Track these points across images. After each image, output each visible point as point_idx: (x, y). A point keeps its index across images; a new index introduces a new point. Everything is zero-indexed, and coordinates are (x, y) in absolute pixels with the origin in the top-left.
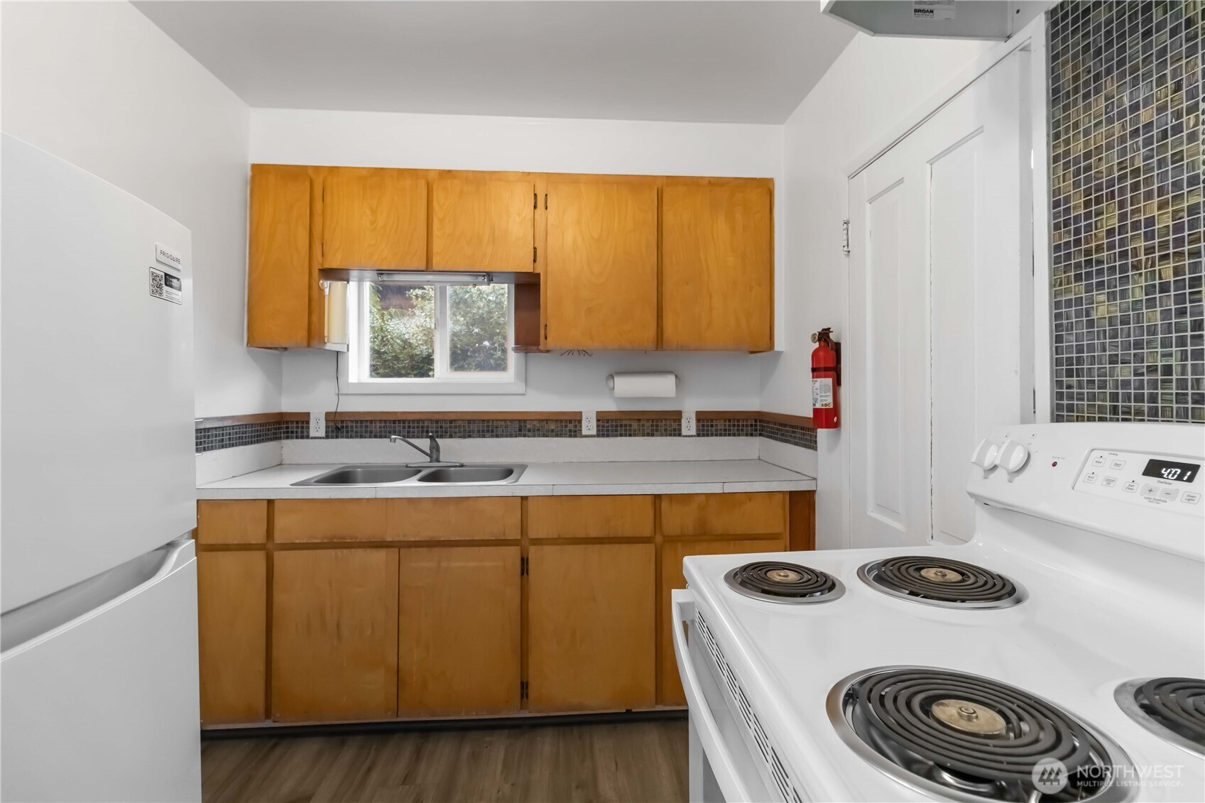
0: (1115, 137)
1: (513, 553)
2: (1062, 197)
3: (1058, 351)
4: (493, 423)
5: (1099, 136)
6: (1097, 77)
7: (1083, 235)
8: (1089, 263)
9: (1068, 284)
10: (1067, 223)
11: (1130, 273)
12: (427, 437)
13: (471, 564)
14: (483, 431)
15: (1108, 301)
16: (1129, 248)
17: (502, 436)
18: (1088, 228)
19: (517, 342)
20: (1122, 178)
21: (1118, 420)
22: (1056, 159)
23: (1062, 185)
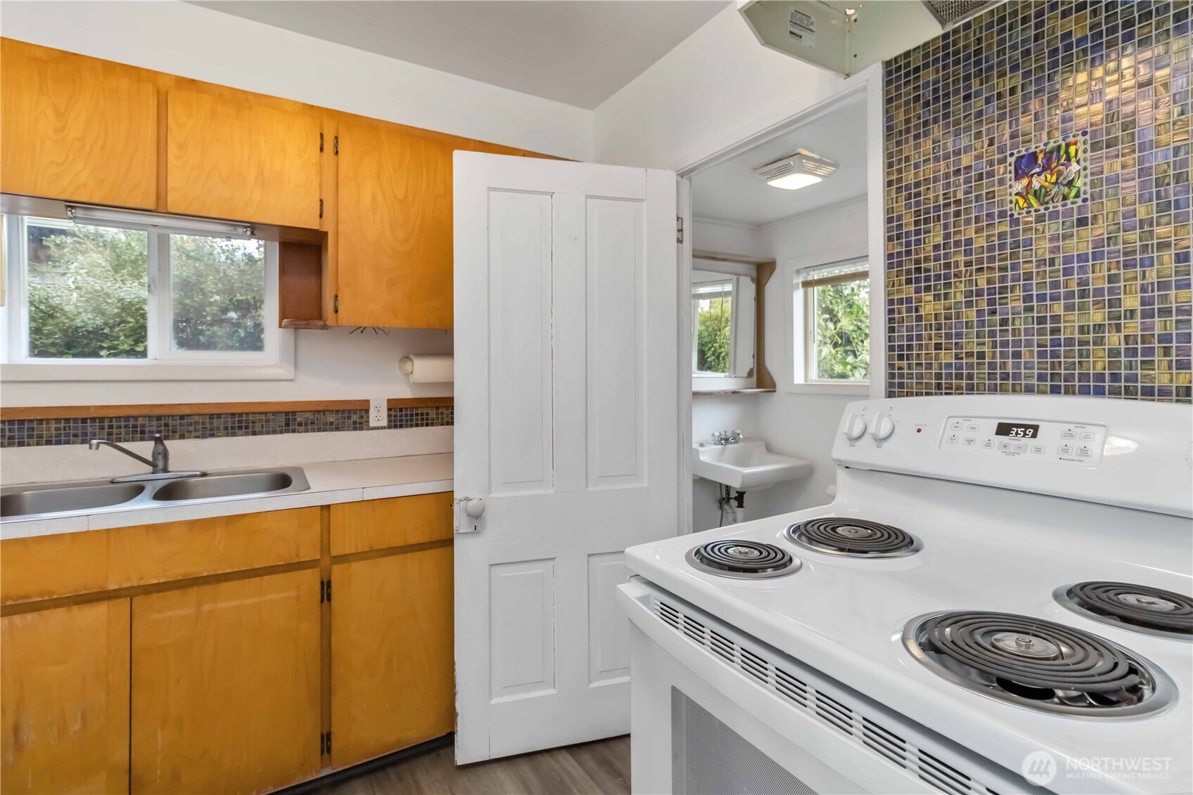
0: (941, 173)
1: (309, 580)
2: (895, 215)
3: (890, 339)
4: (248, 417)
5: (928, 170)
6: (926, 123)
7: (913, 248)
8: (918, 270)
9: (900, 285)
10: (899, 237)
11: (952, 280)
12: (150, 439)
13: (249, 601)
14: (233, 428)
15: (934, 301)
16: (952, 260)
17: (261, 433)
18: (918, 242)
19: (283, 315)
20: (947, 205)
21: (941, 394)
22: (890, 184)
23: (895, 205)
